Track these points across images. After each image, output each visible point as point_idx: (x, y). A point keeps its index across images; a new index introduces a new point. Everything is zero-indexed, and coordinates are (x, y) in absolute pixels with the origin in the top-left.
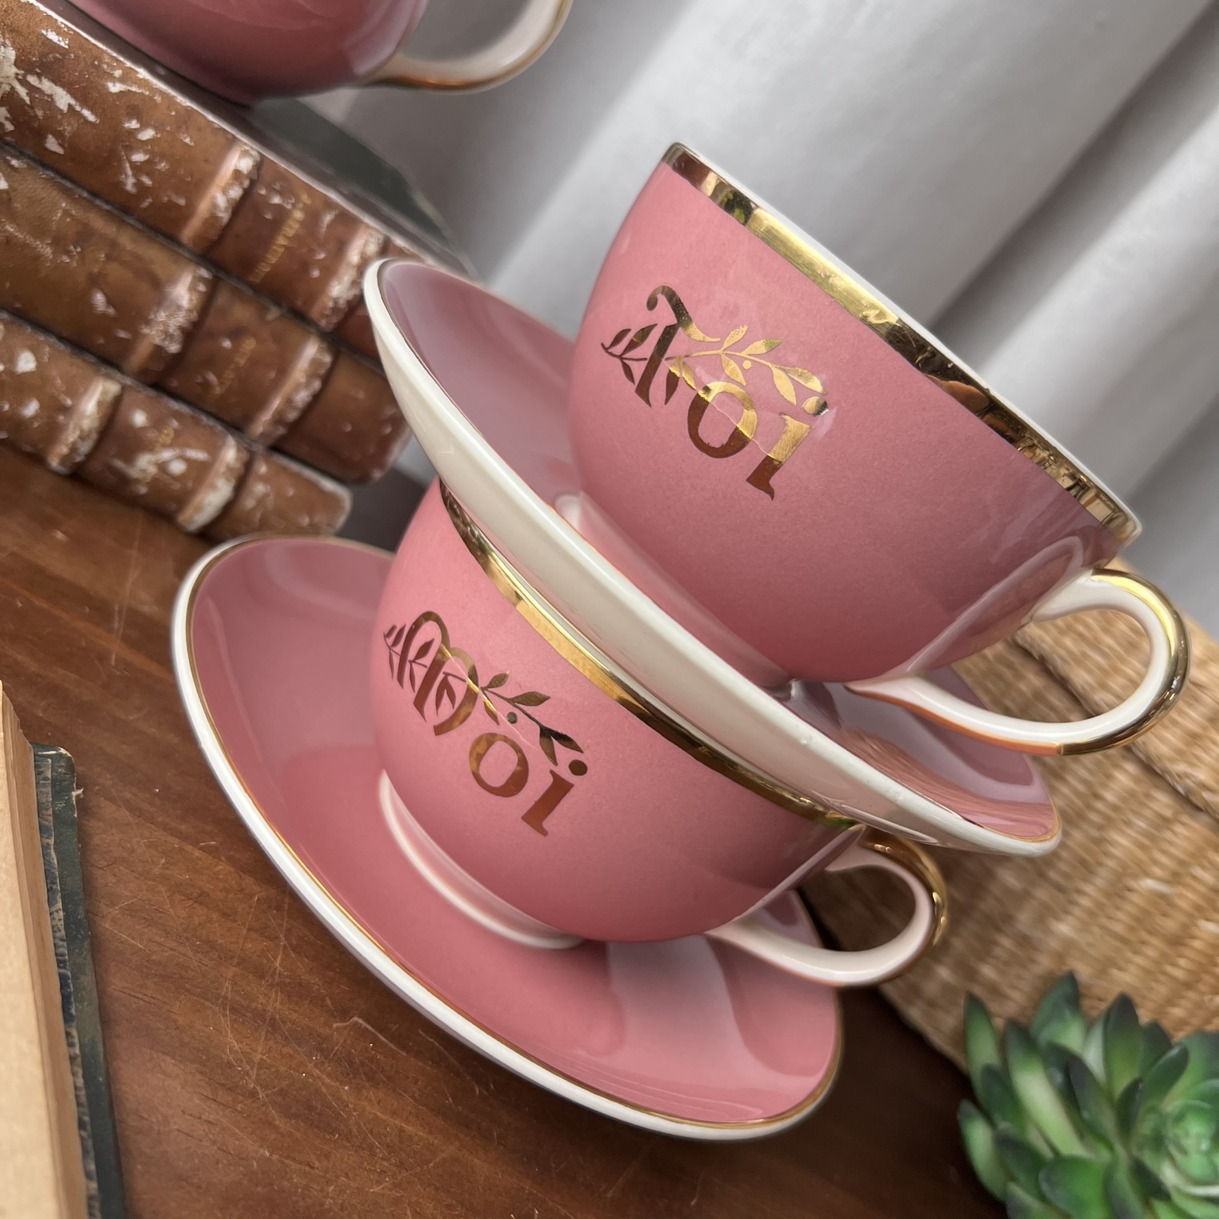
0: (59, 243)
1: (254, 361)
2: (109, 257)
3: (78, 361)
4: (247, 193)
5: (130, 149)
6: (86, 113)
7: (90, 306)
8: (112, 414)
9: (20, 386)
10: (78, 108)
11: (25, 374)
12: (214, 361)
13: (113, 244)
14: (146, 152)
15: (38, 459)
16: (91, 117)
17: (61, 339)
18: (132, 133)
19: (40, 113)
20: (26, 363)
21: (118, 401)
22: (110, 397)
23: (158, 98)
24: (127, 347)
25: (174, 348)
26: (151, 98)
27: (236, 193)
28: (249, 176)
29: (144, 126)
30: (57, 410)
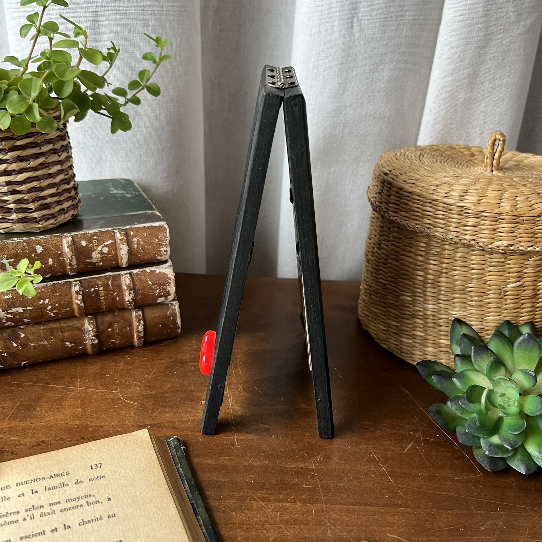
0: (47, 339)
1: (120, 329)
2: (62, 332)
4: (83, 295)
5: (46, 308)
6: (28, 308)
7: (67, 347)
10: (25, 309)
12: (109, 336)
14: (50, 305)
16: (30, 308)
18: (43, 304)
19: (17, 317)
23: (43, 290)
24: (85, 349)
25: (96, 341)
26: (42, 291)
27: (80, 297)
28: (80, 291)
29: (44, 300)
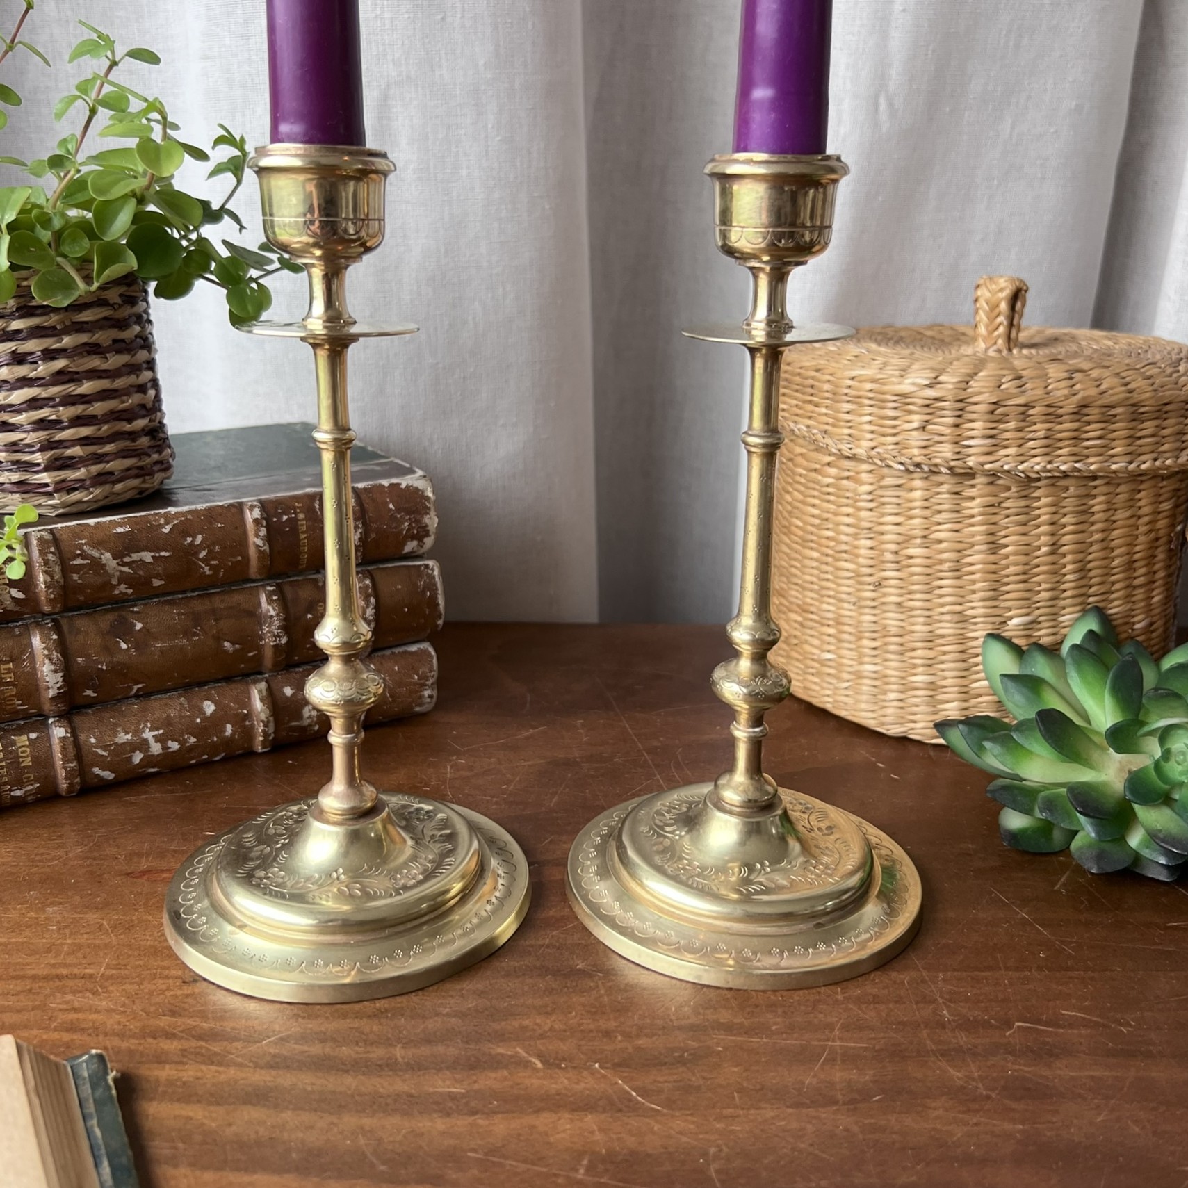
0: (187, 633)
2: (216, 620)
3: (233, 686)
4: (269, 527)
5: (196, 553)
6: (163, 554)
7: (224, 653)
8: (272, 699)
9: (215, 722)
10: (157, 555)
11: (212, 714)
13: (214, 611)
14: (204, 549)
15: (251, 753)
16: (167, 554)
17: (217, 681)
18: (191, 545)
19: (141, 573)
20: (209, 708)
21: (269, 689)
22: (264, 693)
24: (259, 658)
25: (283, 640)
27: (263, 531)
28: (262, 519)
29: (194, 536)
30: (243, 721)
